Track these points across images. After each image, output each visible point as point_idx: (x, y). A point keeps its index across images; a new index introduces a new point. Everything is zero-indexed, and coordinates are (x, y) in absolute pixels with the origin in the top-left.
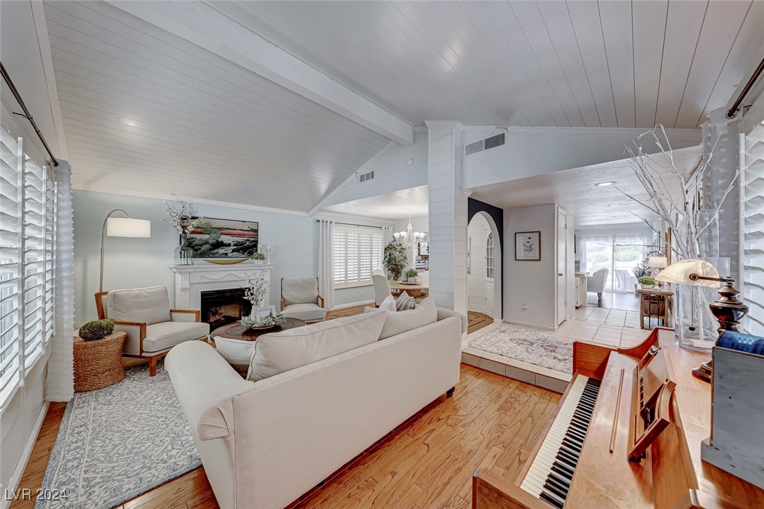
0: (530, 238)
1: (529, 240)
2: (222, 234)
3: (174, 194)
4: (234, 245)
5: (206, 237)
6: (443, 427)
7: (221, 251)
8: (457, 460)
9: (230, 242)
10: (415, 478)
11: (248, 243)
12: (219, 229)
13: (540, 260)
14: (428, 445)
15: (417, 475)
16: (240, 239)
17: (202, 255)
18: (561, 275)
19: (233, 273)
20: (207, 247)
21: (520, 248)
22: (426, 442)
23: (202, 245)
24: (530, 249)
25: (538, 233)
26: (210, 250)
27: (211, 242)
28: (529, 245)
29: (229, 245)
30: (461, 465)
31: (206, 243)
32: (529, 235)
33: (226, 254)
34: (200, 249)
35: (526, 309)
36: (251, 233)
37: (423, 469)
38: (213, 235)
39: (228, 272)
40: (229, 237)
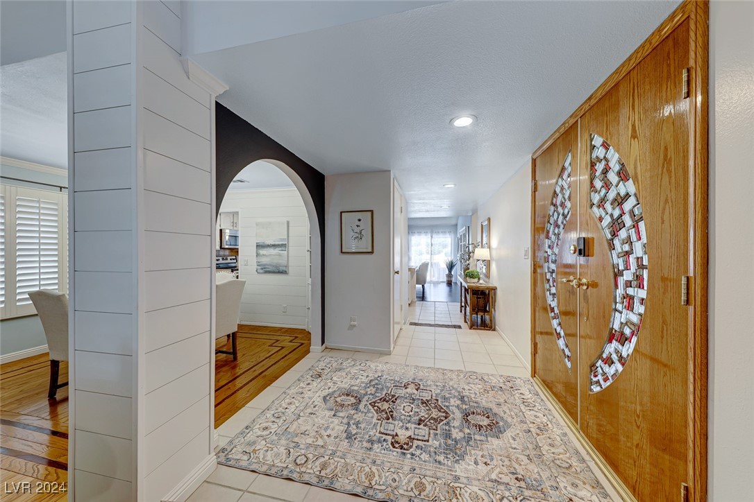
0: (359, 220)
1: (358, 223)
13: (372, 252)
18: (397, 272)
21: (349, 235)
24: (360, 237)
25: (370, 213)
28: (358, 230)
32: (359, 215)
35: (355, 326)
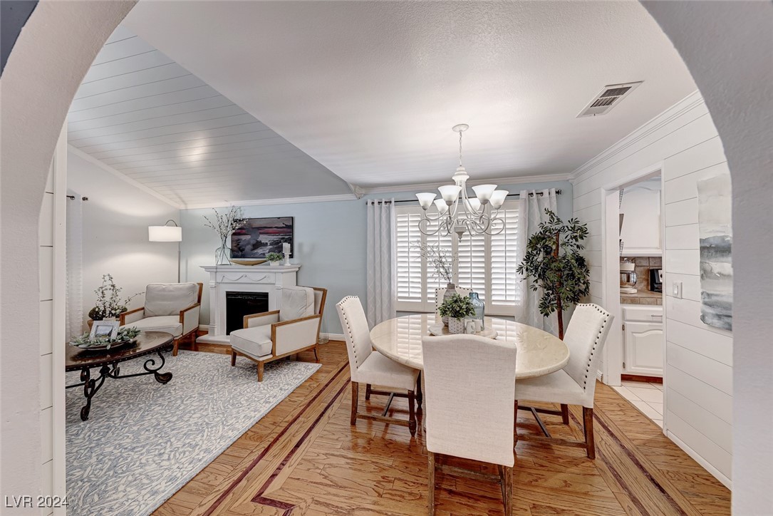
2: (261, 233)
3: (226, 201)
4: (270, 245)
5: (248, 237)
7: (260, 251)
9: (267, 241)
11: (282, 242)
12: (259, 228)
16: (276, 237)
19: (247, 274)
20: (250, 247)
23: (246, 246)
26: (251, 250)
27: (252, 242)
29: (266, 244)
31: (249, 243)
33: (264, 254)
34: (244, 249)
36: (285, 229)
38: (253, 235)
39: (242, 274)
40: (266, 236)
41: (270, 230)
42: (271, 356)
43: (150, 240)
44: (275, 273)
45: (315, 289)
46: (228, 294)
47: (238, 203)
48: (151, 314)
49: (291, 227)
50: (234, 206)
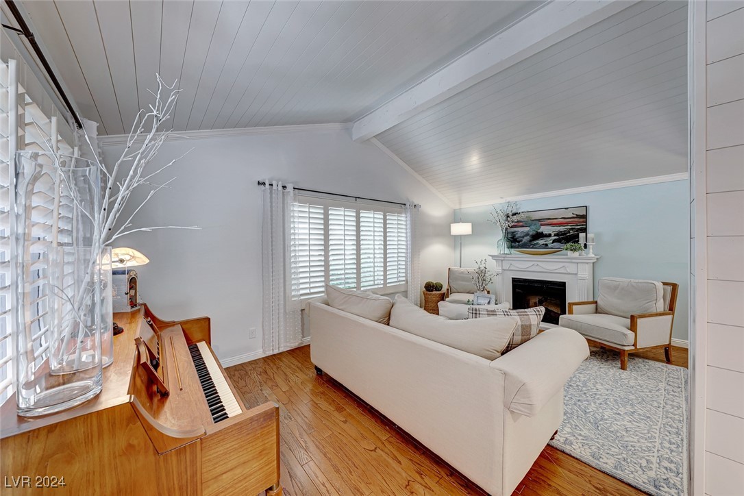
2: (542, 225)
3: (502, 198)
4: (555, 235)
5: (526, 229)
6: (404, 474)
7: (541, 242)
8: (351, 472)
9: (551, 232)
10: (338, 435)
11: (572, 232)
12: (539, 220)
14: (375, 450)
15: (340, 436)
16: (562, 229)
17: (524, 246)
19: (539, 263)
20: (528, 238)
22: (378, 450)
23: (523, 237)
26: (531, 241)
27: (531, 233)
29: (550, 235)
30: (343, 474)
31: (527, 234)
33: (546, 245)
34: (522, 241)
36: (576, 220)
37: (345, 441)
38: (532, 227)
39: (533, 263)
40: (549, 227)
41: (555, 221)
42: (633, 348)
43: (452, 234)
44: (577, 263)
45: (665, 284)
46: (514, 280)
47: (512, 199)
48: (455, 291)
49: (585, 217)
50: (508, 202)
